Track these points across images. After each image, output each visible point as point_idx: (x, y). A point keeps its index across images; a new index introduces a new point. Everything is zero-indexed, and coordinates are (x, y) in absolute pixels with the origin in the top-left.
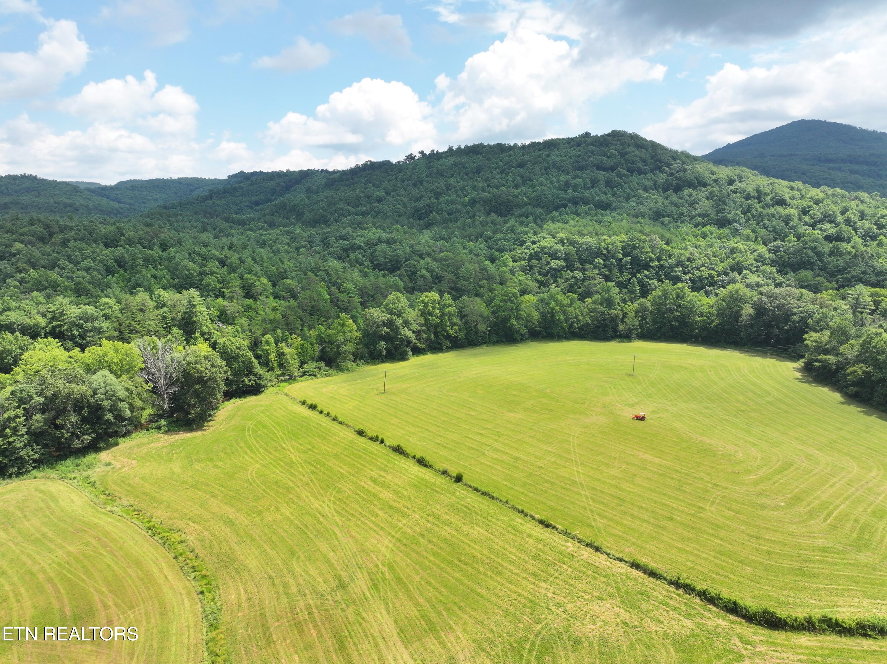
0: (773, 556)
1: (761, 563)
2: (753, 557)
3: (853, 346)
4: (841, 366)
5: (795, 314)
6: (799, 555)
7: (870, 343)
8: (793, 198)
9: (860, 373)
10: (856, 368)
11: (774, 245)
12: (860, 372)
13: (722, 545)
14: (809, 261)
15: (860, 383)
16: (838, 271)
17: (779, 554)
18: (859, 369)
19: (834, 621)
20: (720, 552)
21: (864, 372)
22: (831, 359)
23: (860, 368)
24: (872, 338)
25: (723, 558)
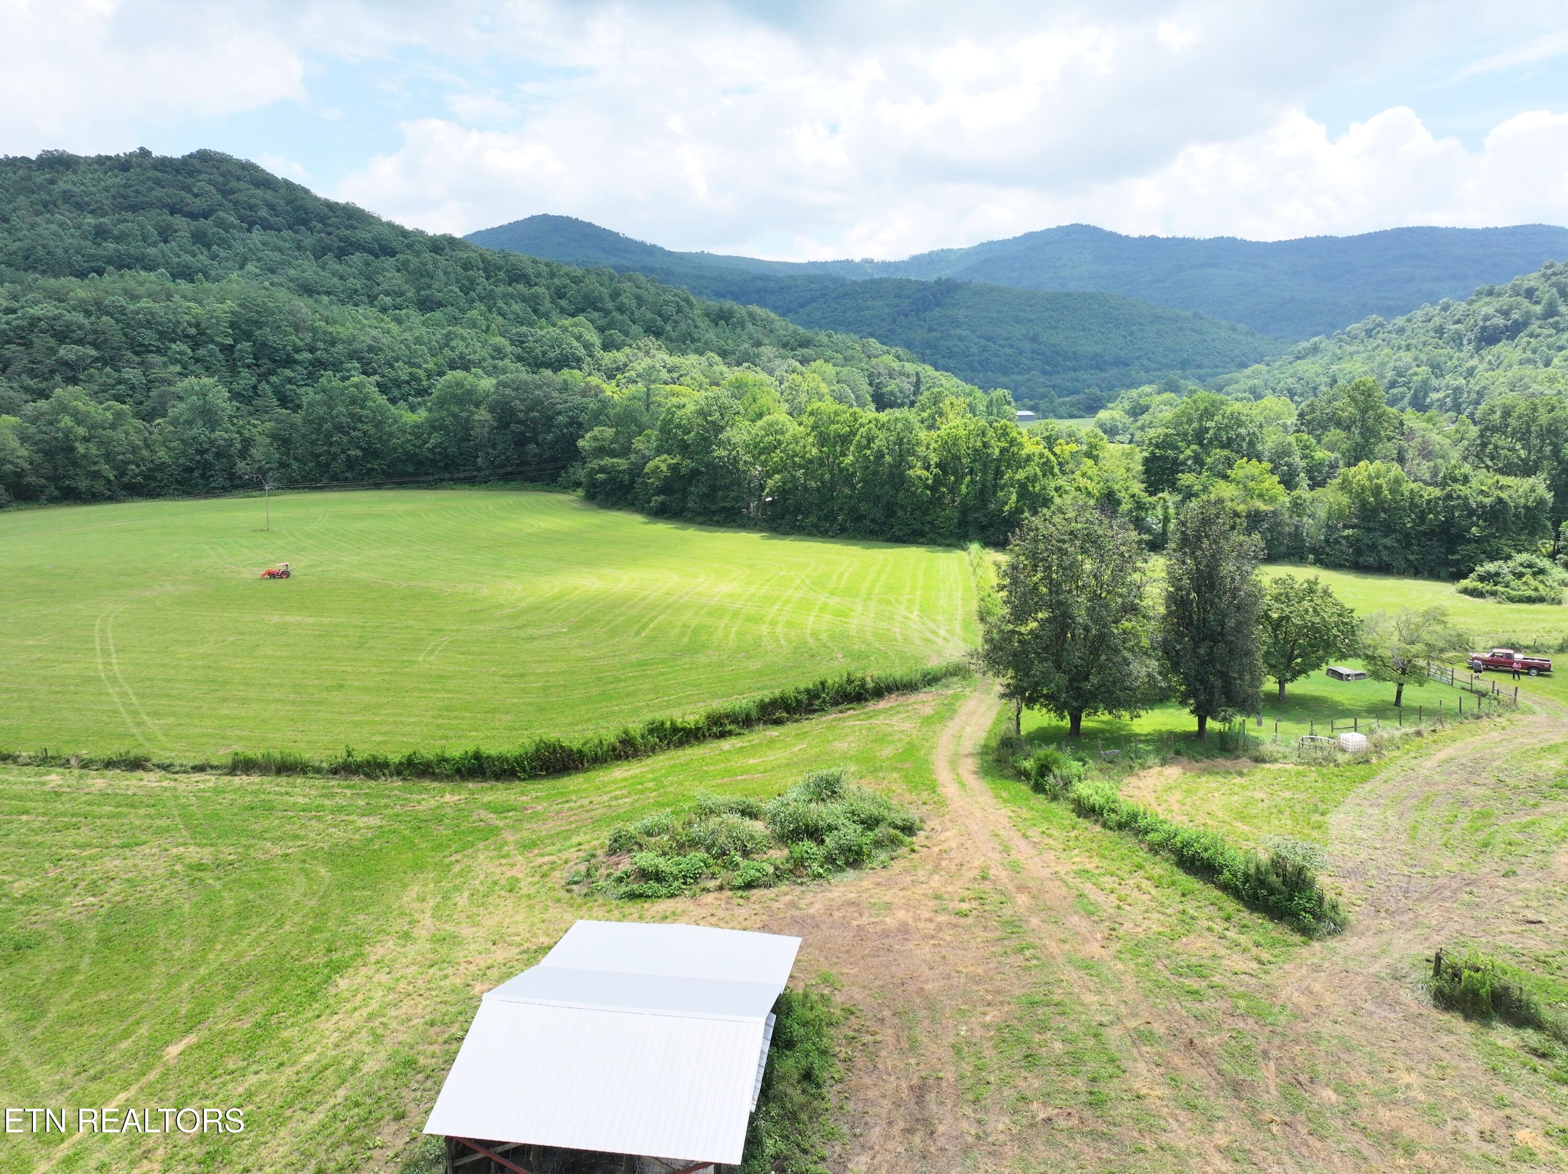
0: (553, 690)
1: (531, 704)
2: (515, 700)
3: (649, 436)
4: (636, 471)
5: (560, 413)
6: (600, 679)
7: (671, 421)
8: (538, 275)
9: (665, 469)
10: (656, 461)
11: (518, 333)
12: (664, 467)
13: (452, 698)
14: (573, 354)
15: (666, 488)
16: (618, 369)
17: (564, 686)
18: (662, 463)
19: (668, 724)
20: (448, 708)
21: (670, 467)
22: (621, 463)
23: (664, 461)
24: (673, 413)
25: (453, 714)
